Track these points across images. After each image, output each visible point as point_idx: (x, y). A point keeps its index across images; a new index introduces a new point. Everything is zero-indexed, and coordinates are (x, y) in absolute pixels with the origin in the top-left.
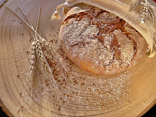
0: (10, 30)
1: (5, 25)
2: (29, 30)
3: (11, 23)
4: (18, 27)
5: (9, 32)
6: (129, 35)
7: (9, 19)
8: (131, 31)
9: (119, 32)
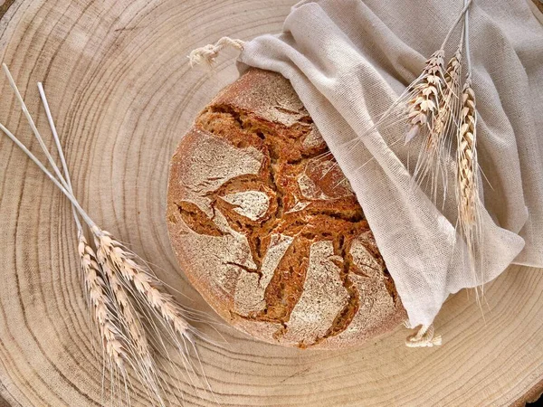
0: (53, 59)
1: (48, 30)
2: (107, 85)
3: (67, 30)
4: (81, 56)
5: (48, 63)
6: (351, 275)
7: (67, 13)
8: (366, 265)
9: (326, 250)
